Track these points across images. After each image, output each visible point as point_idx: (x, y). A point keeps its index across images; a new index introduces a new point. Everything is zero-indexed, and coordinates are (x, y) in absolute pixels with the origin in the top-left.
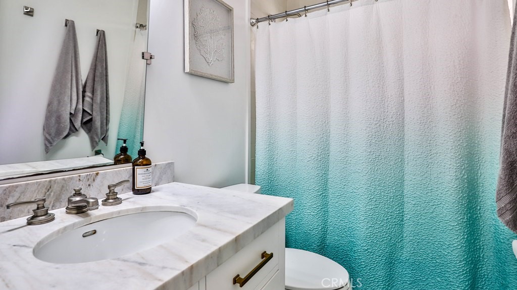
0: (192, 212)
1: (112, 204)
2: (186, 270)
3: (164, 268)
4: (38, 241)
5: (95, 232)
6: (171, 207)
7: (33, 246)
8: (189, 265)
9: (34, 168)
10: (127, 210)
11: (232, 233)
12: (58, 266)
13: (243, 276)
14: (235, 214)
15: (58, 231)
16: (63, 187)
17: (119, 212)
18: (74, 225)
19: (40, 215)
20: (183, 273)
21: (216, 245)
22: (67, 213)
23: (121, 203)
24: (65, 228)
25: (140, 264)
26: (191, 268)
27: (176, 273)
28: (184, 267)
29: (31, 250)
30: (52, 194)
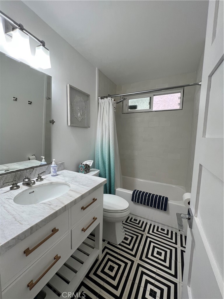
0: (69, 184)
1: (40, 181)
2: (64, 206)
3: (57, 206)
4: (15, 197)
5: (34, 192)
6: (62, 182)
7: (13, 198)
8: (65, 205)
9: (8, 167)
10: (45, 184)
11: (81, 194)
12: (23, 206)
13: (84, 207)
14: (84, 185)
15: (21, 193)
16: (21, 175)
17: (42, 184)
18: (26, 190)
19: (15, 186)
20: (62, 208)
21: (74, 198)
22: (23, 185)
23: (43, 180)
24: (23, 191)
25: (50, 205)
26: (65, 206)
27: (60, 208)
28: (63, 206)
29: (13, 200)
30: (17, 178)
